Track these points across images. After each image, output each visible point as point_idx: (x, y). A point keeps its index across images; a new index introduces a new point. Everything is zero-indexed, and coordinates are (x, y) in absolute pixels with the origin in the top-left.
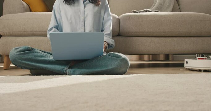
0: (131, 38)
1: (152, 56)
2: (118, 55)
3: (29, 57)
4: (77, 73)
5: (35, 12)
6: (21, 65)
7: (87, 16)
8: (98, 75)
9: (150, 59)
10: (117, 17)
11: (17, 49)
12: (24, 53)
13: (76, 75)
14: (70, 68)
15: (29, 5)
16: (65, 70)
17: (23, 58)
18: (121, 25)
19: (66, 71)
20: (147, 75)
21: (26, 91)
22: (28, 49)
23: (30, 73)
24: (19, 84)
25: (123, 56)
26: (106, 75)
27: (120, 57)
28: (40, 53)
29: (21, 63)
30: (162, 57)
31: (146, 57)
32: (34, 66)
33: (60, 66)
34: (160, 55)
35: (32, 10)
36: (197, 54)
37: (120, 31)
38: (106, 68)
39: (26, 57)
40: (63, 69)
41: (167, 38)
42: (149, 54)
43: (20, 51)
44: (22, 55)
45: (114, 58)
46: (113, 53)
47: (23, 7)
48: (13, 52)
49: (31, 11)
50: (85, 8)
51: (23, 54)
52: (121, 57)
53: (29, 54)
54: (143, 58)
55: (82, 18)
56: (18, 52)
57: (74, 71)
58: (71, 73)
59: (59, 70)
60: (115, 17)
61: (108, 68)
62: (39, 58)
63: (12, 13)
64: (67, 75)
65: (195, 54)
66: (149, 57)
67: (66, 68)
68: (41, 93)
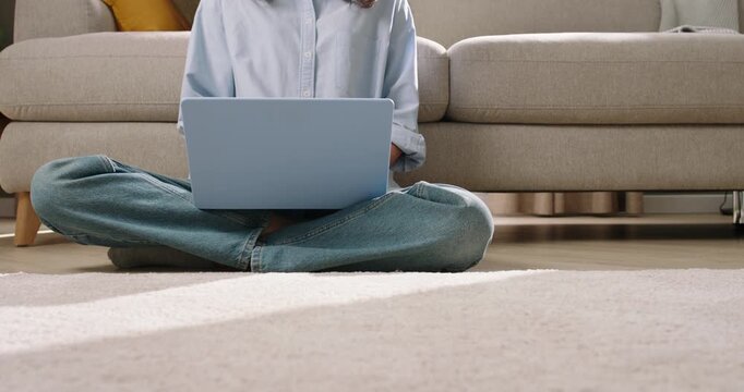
0: (494, 128)
1: (565, 199)
2: (447, 192)
3: (105, 197)
4: (290, 265)
5: (132, 30)
6: (73, 227)
7: (325, 47)
8: (371, 271)
9: (558, 211)
10: (442, 50)
11: (59, 165)
12: (89, 181)
13: (287, 271)
14: (263, 241)
15: (110, 8)
16: (242, 249)
17: (80, 200)
18: (454, 79)
19: (244, 254)
20: (567, 273)
21: (74, 348)
22: (101, 166)
23: (109, 262)
24: (52, 310)
25: (470, 197)
26: (405, 271)
27: (455, 200)
28: (146, 184)
29: (73, 219)
30: (600, 202)
31: (541, 202)
32: (124, 232)
33: (224, 235)
34: (595, 194)
35: (123, 25)
36: (739, 191)
37: (452, 102)
38: (403, 245)
39: (95, 197)
40: (234, 247)
41: (630, 130)
42: (553, 192)
43: (72, 175)
44: (78, 190)
45: (434, 204)
46: (429, 187)
47: (89, 15)
48: (43, 180)
49: (118, 28)
50: (317, 18)
51: (82, 185)
52: (463, 199)
53: (108, 186)
54: (532, 205)
55: (308, 55)
56: (62, 177)
57: (277, 257)
58: (268, 260)
59: (221, 248)
60: (433, 51)
61: (410, 244)
62: (144, 202)
63: (48, 36)
64: (248, 269)
65: (731, 191)
66: (553, 200)
67: (245, 244)
68: (138, 358)
